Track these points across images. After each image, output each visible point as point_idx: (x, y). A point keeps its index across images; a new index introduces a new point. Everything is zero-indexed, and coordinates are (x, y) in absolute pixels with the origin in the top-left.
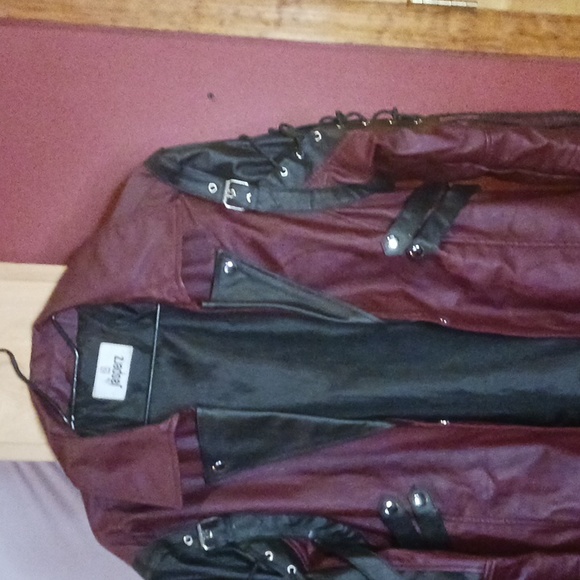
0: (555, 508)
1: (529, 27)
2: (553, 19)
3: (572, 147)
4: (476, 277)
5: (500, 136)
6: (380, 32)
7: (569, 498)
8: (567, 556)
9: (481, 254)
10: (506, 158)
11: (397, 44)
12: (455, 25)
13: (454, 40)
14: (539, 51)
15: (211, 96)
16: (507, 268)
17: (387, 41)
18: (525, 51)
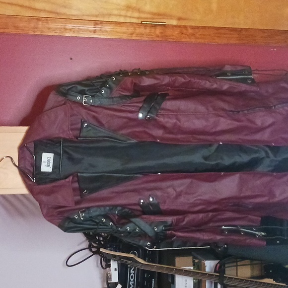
0: (195, 199)
1: (184, 31)
2: (193, 28)
3: (198, 81)
4: (168, 125)
5: (174, 78)
6: (132, 34)
7: (199, 196)
8: (200, 214)
9: (170, 118)
10: (177, 85)
11: (137, 38)
12: (158, 31)
13: (158, 36)
14: (188, 40)
15: (71, 59)
16: (178, 122)
17: (134, 37)
18: (183, 40)
